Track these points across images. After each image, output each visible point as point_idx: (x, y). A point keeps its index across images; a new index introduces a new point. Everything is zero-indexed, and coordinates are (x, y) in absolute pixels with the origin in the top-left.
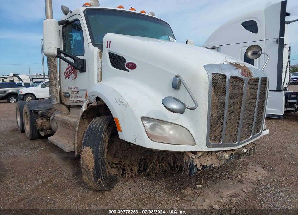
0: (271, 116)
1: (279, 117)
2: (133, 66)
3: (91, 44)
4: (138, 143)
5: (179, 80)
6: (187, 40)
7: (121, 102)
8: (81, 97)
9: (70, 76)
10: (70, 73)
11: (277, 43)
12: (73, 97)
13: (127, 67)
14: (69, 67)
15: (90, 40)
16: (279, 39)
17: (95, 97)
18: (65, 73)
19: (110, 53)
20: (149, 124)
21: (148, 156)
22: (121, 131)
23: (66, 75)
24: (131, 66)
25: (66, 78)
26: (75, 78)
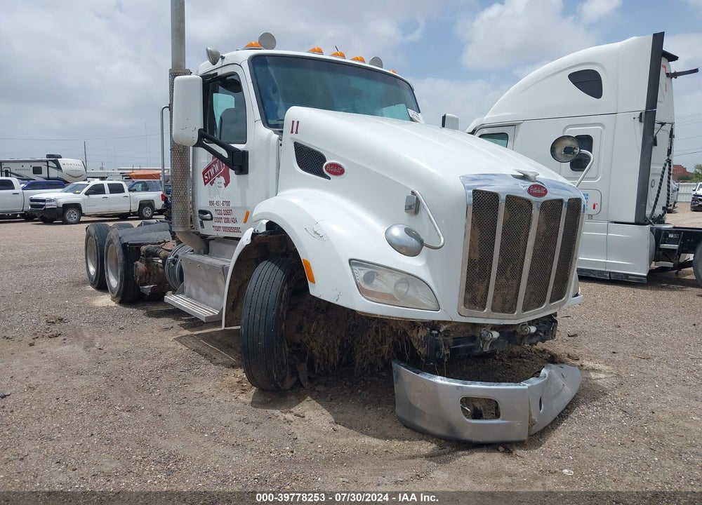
0: (622, 276)
1: (639, 280)
2: (337, 170)
3: (260, 124)
4: (343, 302)
5: (417, 198)
6: (445, 116)
7: (315, 232)
8: (235, 221)
9: (215, 179)
10: (215, 174)
11: (641, 121)
12: (219, 220)
13: (328, 171)
14: (215, 163)
15: (258, 116)
16: (646, 112)
17: (265, 222)
18: (204, 173)
19: (296, 144)
20: (362, 271)
21: (355, 334)
22: (313, 282)
23: (206, 177)
24: (335, 170)
25: (205, 183)
26: (226, 185)
